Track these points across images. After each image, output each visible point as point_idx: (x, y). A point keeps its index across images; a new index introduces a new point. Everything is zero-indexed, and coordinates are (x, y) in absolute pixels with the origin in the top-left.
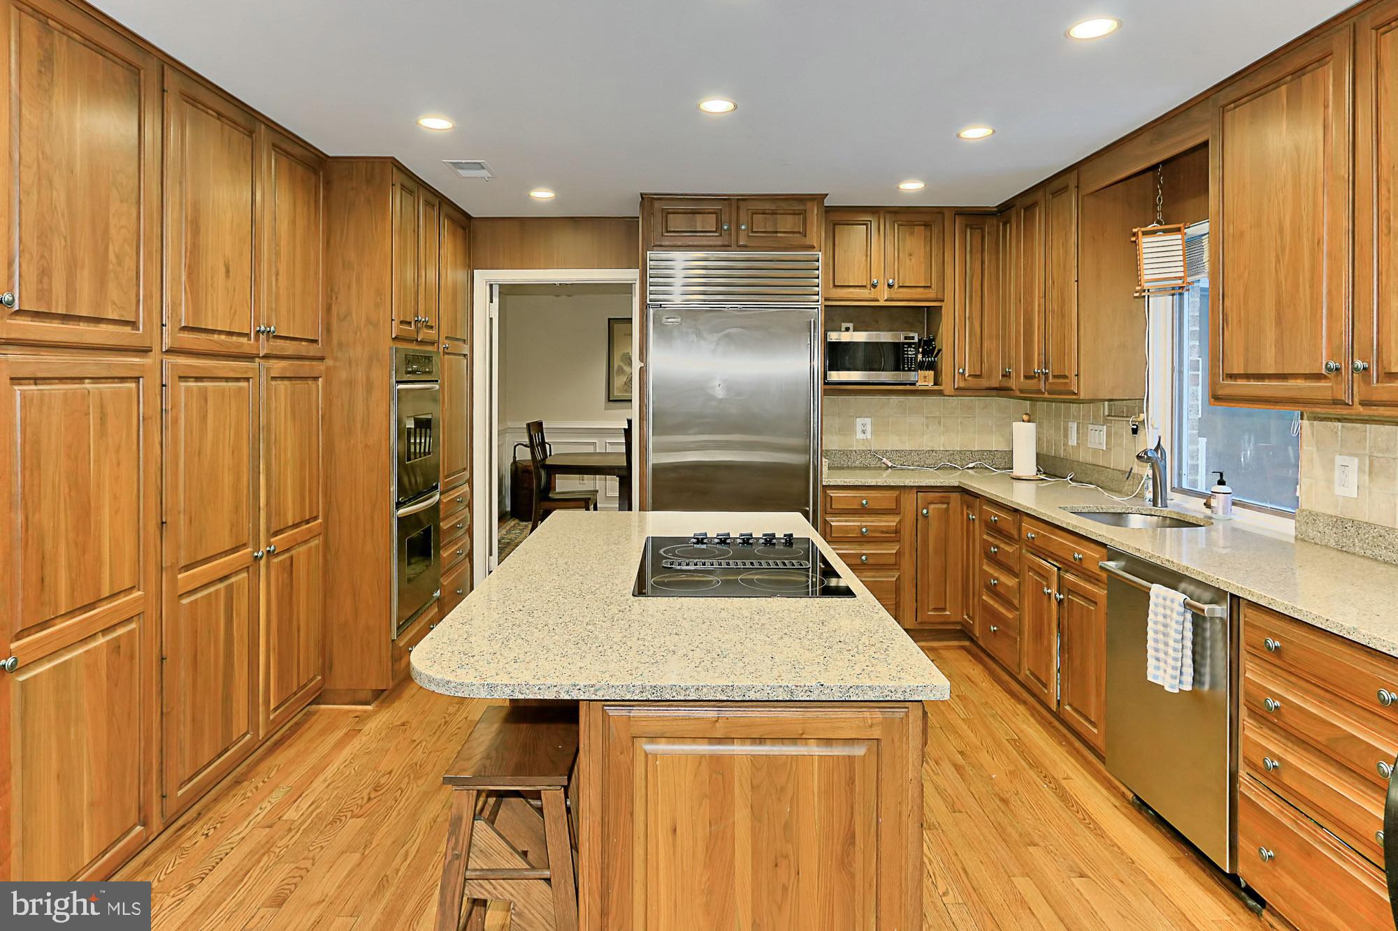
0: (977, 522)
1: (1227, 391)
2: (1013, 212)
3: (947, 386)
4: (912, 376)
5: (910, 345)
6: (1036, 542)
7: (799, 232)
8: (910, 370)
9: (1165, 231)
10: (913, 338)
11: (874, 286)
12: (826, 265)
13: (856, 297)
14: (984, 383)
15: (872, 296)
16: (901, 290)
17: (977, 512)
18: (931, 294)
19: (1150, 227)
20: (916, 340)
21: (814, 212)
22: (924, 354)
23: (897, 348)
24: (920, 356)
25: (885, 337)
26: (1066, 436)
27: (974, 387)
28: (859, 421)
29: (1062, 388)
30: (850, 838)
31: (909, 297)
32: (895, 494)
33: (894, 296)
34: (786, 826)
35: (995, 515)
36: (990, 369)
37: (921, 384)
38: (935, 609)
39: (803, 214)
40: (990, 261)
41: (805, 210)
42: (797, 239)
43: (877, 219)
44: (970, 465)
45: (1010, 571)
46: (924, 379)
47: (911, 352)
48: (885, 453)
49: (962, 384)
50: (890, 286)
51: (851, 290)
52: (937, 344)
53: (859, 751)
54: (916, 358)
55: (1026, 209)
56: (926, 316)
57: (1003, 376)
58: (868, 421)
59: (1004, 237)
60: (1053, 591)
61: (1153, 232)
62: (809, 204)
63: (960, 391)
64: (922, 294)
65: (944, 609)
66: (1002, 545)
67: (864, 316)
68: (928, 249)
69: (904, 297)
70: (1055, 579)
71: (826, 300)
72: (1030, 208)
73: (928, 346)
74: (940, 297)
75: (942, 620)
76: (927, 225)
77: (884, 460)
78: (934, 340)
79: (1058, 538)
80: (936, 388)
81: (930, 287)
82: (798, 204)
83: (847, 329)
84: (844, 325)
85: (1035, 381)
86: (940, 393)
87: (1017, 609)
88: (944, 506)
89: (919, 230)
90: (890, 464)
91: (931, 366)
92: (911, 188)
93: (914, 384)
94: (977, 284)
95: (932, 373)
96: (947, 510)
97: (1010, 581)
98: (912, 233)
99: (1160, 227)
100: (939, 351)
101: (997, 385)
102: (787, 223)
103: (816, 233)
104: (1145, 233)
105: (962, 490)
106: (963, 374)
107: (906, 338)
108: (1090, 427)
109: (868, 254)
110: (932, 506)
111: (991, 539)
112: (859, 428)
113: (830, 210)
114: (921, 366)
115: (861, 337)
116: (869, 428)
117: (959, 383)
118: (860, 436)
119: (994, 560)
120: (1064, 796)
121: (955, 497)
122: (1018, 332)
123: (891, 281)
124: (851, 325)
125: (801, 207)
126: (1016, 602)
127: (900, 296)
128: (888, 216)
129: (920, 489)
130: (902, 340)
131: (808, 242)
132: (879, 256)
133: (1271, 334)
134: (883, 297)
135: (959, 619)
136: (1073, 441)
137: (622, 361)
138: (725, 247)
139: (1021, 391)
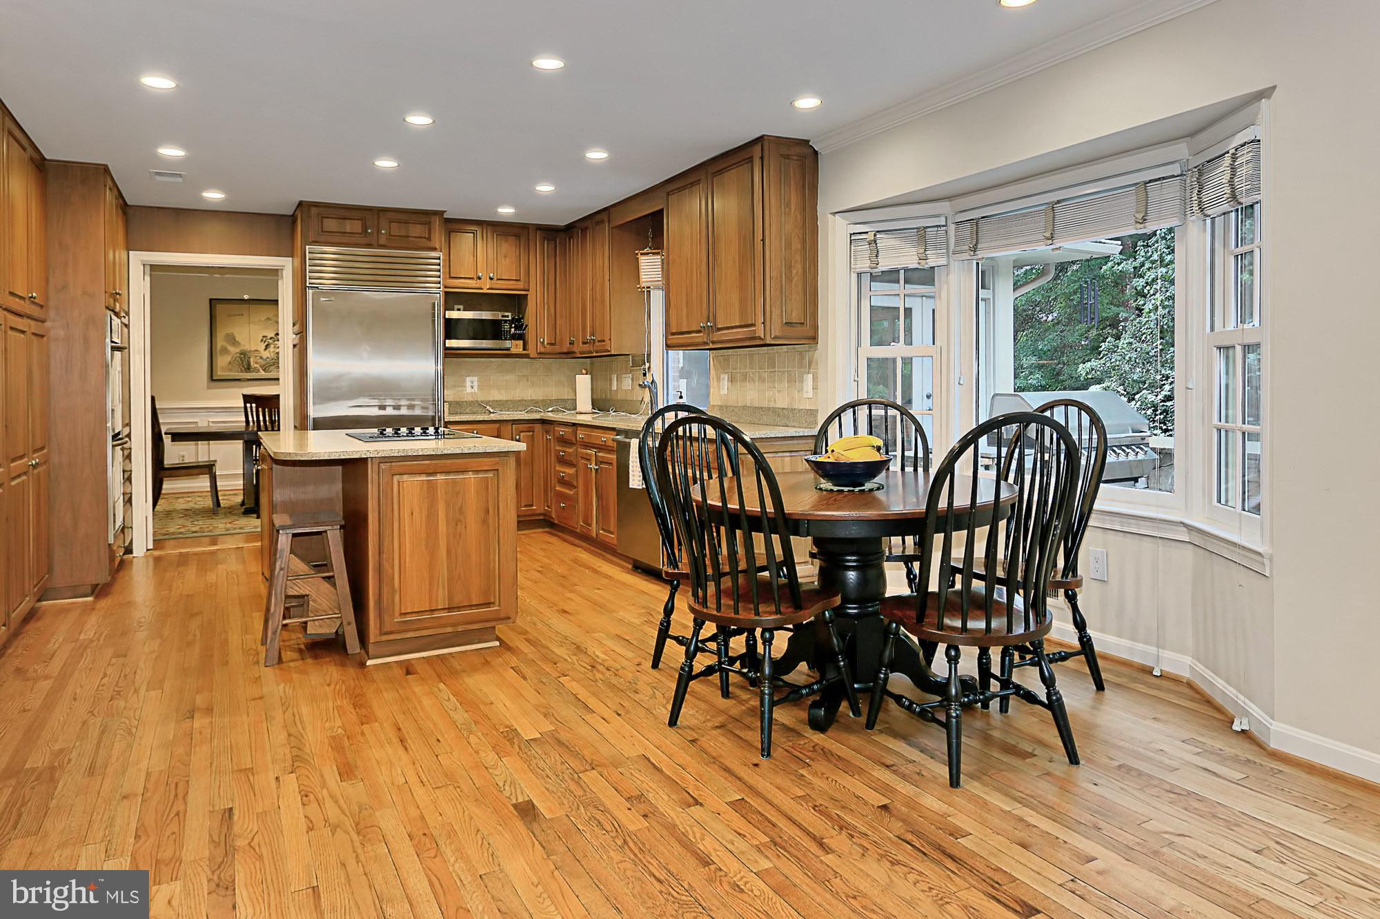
0: (552, 440)
1: (674, 342)
2: (575, 230)
3: (532, 351)
4: (508, 344)
5: (506, 321)
6: (585, 440)
7: (425, 238)
8: (506, 339)
9: (653, 253)
10: (508, 316)
11: (479, 278)
12: (444, 261)
13: (466, 286)
14: (557, 349)
15: (478, 286)
16: (499, 282)
17: (552, 433)
18: (521, 285)
19: (645, 251)
20: (510, 318)
21: (436, 223)
22: (516, 328)
23: (496, 324)
24: (513, 330)
25: (486, 315)
26: (611, 384)
27: (550, 351)
28: (468, 379)
29: (602, 348)
30: (487, 511)
31: (505, 287)
32: (497, 426)
33: (494, 286)
34: (461, 508)
35: (562, 431)
36: (561, 340)
37: (514, 351)
38: (525, 506)
39: (429, 224)
40: (560, 263)
41: (430, 222)
42: (424, 242)
43: (480, 229)
44: (550, 409)
45: (571, 465)
46: (516, 347)
47: (507, 327)
48: (488, 403)
49: (543, 350)
50: (491, 279)
51: (462, 280)
52: (525, 321)
53: (490, 475)
54: (510, 331)
55: (582, 230)
56: (516, 302)
57: (570, 344)
58: (475, 379)
59: (570, 249)
60: (593, 466)
61: (647, 254)
62: (433, 218)
63: (542, 355)
64: (514, 285)
65: (532, 505)
66: (567, 450)
67: (470, 300)
68: (518, 253)
69: (502, 288)
70: (594, 458)
71: (446, 287)
72: (584, 230)
73: (518, 323)
74: (526, 287)
75: (530, 513)
76: (517, 236)
77: (488, 407)
78: (522, 318)
79: (595, 433)
80: (525, 352)
81: (519, 280)
82: (424, 217)
83: (459, 310)
84: (456, 307)
85: (588, 345)
86: (527, 356)
87: (575, 487)
88: (531, 433)
89: (512, 239)
90: (492, 411)
91: (521, 337)
92: (506, 212)
93: (508, 349)
94: (552, 278)
95: (522, 342)
96: (533, 436)
97: (571, 471)
98: (506, 241)
99: (650, 251)
100: (526, 326)
101: (566, 351)
102: (417, 230)
103: (438, 238)
104: (641, 254)
105: (543, 422)
106: (543, 343)
107: (503, 316)
108: (624, 376)
109: (475, 255)
110: (522, 434)
111: (561, 448)
112: (468, 384)
113: (448, 221)
114: (514, 337)
115: (469, 315)
116: (476, 384)
117: (541, 349)
118: (469, 390)
119: (562, 461)
120: (595, 571)
121: (538, 427)
122: (578, 316)
123: (492, 275)
124: (461, 307)
125: (428, 220)
126: (575, 483)
127: (498, 286)
128: (489, 228)
129: (514, 422)
130: (500, 318)
131: (431, 245)
132: (483, 257)
133: (685, 311)
134: (485, 287)
135: (542, 511)
136: (614, 387)
137: (226, 341)
138: (369, 246)
139: (581, 353)
